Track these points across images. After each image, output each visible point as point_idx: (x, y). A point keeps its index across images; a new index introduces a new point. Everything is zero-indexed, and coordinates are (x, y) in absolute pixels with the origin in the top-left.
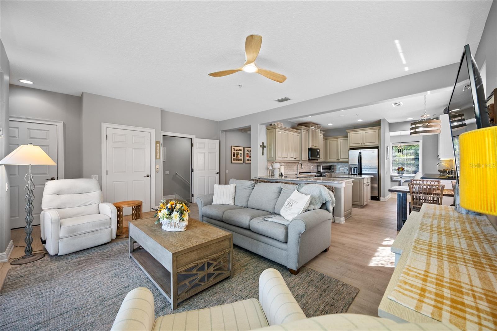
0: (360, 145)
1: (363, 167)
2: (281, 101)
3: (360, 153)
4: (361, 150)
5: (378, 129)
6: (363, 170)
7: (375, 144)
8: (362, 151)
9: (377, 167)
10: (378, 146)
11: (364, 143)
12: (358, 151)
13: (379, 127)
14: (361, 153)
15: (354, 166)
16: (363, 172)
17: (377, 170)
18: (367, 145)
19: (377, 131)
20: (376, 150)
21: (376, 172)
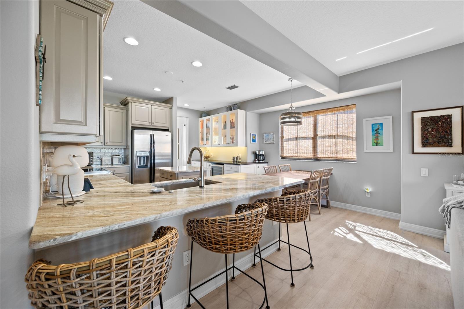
0: (147, 124)
1: (156, 154)
5: (170, 107)
6: (156, 158)
7: (166, 126)
8: (154, 132)
9: (170, 154)
10: (167, 129)
11: (153, 122)
12: (150, 132)
13: (171, 106)
14: (153, 135)
15: (143, 154)
16: (156, 161)
17: (170, 157)
18: (156, 125)
19: (167, 109)
20: (169, 134)
21: (170, 161)
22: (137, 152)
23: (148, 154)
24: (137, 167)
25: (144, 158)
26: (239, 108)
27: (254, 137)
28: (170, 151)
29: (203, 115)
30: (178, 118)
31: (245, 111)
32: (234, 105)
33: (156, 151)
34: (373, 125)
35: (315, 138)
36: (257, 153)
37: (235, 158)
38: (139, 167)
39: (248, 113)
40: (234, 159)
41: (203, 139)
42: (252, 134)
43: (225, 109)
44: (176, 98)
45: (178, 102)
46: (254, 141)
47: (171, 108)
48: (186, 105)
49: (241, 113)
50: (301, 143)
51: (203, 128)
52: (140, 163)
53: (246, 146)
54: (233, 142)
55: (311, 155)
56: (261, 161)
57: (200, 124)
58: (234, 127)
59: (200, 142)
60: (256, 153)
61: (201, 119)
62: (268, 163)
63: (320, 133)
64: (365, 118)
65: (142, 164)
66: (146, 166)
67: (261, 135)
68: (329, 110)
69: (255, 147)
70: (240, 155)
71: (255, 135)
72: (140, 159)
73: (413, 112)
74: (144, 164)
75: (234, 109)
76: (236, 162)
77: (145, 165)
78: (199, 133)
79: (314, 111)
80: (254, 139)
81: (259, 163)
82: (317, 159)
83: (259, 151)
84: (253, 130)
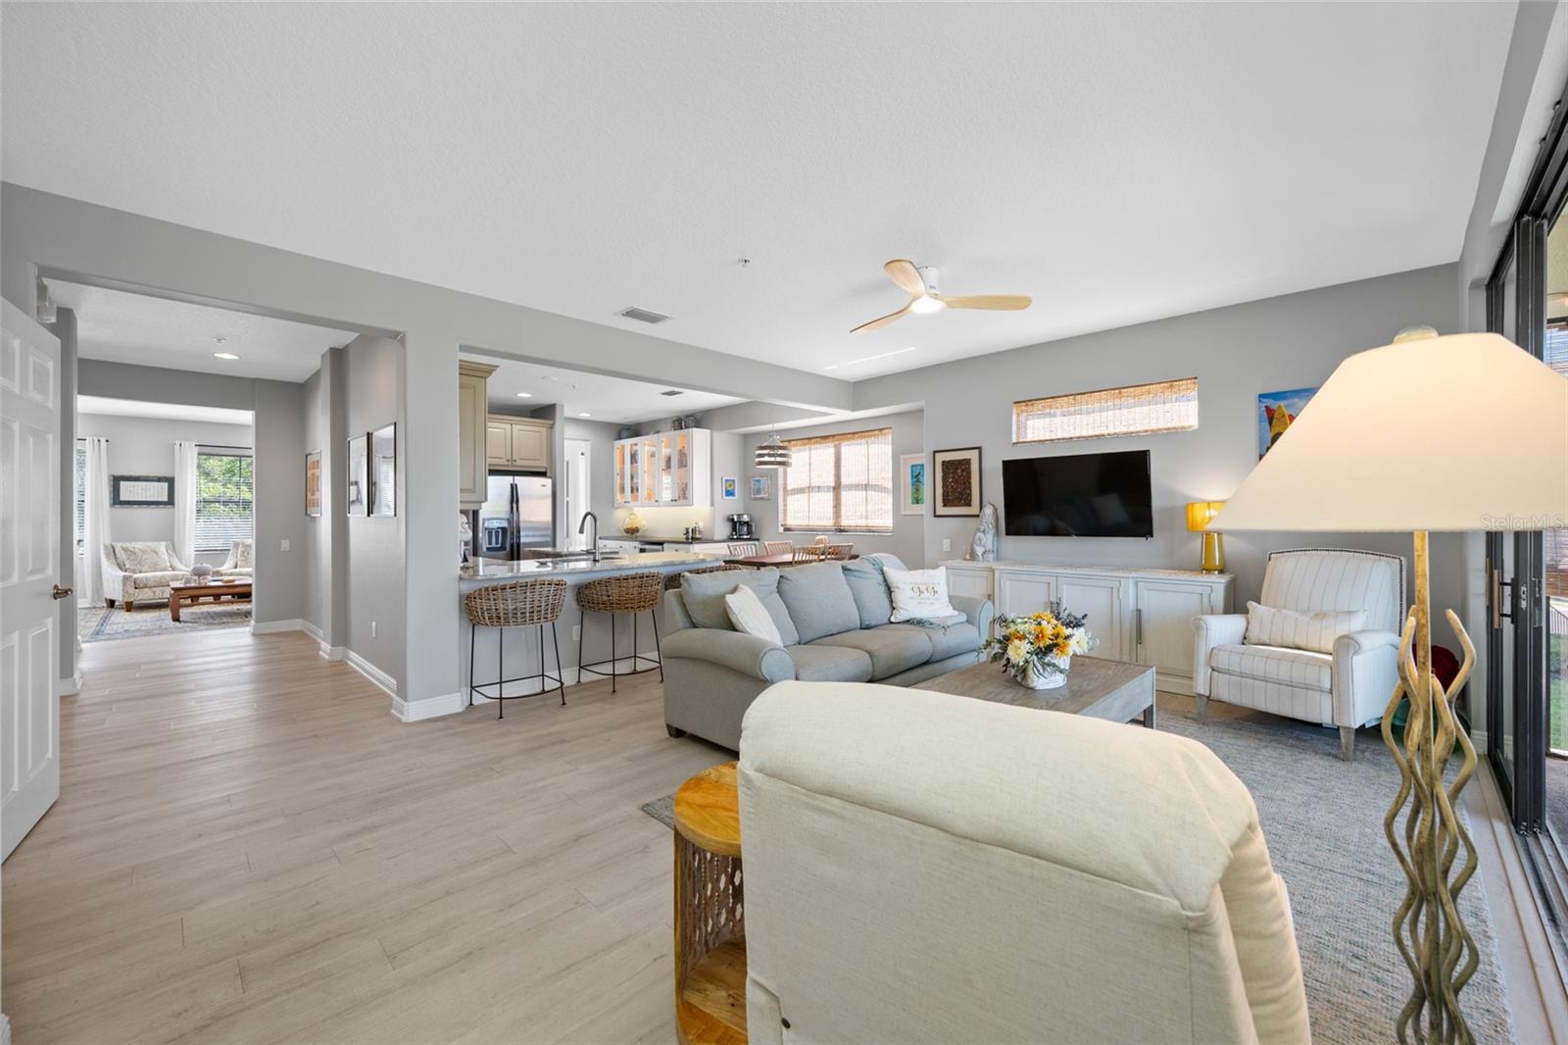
0: (504, 462)
1: (522, 525)
2: (633, 314)
3: (514, 488)
4: (516, 478)
5: (548, 425)
6: (522, 534)
7: (541, 464)
8: (518, 479)
9: (551, 525)
10: (544, 470)
11: (514, 458)
12: (509, 479)
13: (551, 422)
14: (516, 485)
15: (495, 524)
16: (522, 540)
17: (550, 532)
18: (522, 464)
19: (544, 430)
20: (548, 482)
21: (549, 539)
22: (484, 520)
23: (505, 524)
24: (485, 549)
25: (497, 532)
26: (698, 426)
27: (730, 486)
28: (549, 518)
29: (624, 434)
30: (566, 441)
31: (708, 431)
32: (687, 416)
33: (521, 518)
34: (912, 466)
35: (837, 488)
36: (736, 520)
37: (690, 530)
38: (488, 549)
39: (715, 434)
40: (688, 532)
41: (623, 490)
42: (724, 479)
43: (670, 425)
44: (563, 406)
45: (568, 410)
46: (730, 493)
47: (552, 426)
48: (585, 415)
49: (699, 436)
50: (816, 497)
51: (623, 463)
52: (490, 543)
53: (712, 505)
54: (683, 494)
55: (829, 522)
56: (745, 537)
57: (617, 454)
58: (686, 466)
59: (618, 496)
60: (733, 519)
61: (618, 443)
62: (758, 540)
63: (845, 480)
64: (903, 454)
65: (494, 545)
66: (503, 548)
67: (746, 479)
68: (857, 435)
69: (734, 506)
70: (701, 525)
71: (734, 481)
72: (490, 533)
73: (935, 452)
74: (497, 544)
75: (687, 427)
76: (692, 538)
77: (499, 546)
78: (615, 475)
79: (834, 436)
80: (730, 489)
81: (739, 539)
82: (841, 530)
83: (739, 516)
84: (729, 469)
